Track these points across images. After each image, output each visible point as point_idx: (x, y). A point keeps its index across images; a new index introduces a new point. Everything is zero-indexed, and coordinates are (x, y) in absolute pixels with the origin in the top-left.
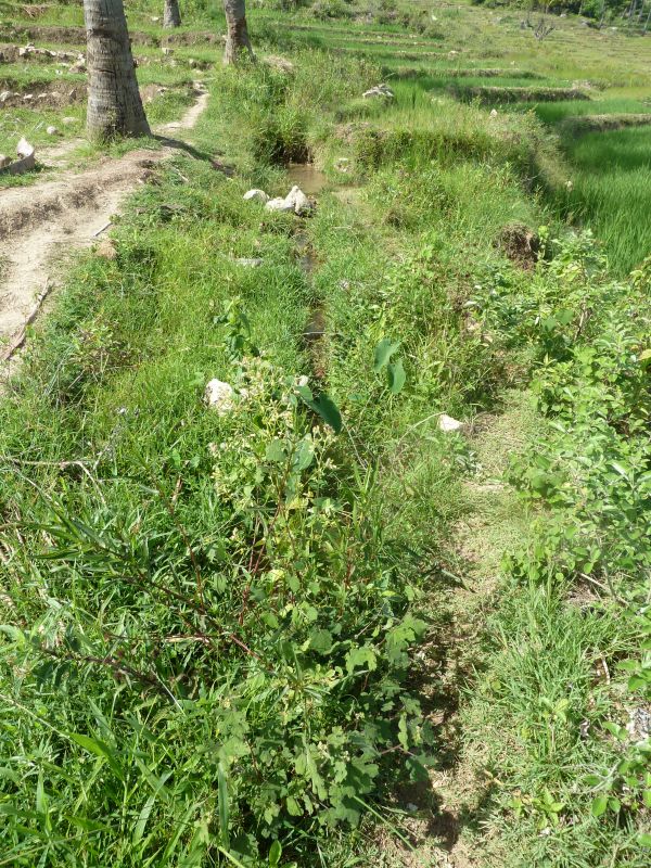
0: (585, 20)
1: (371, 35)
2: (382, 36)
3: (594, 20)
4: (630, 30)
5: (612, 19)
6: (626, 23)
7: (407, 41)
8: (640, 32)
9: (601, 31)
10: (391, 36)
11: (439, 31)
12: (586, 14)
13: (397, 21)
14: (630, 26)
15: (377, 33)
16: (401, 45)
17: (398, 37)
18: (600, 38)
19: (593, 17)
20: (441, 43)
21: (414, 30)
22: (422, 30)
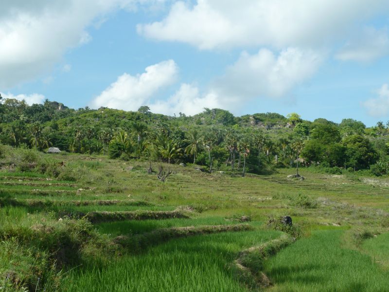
0: (199, 167)
1: (13, 179)
2: (23, 179)
3: (205, 167)
4: (233, 172)
5: (219, 166)
6: (230, 168)
7: (43, 183)
8: (241, 174)
9: (212, 174)
10: (31, 180)
11: (72, 175)
12: (199, 163)
13: (36, 169)
14: (233, 170)
15: (18, 177)
16: (38, 186)
17: (37, 180)
18: (211, 179)
19: (205, 165)
20: (71, 183)
21: (50, 176)
22: (57, 175)
